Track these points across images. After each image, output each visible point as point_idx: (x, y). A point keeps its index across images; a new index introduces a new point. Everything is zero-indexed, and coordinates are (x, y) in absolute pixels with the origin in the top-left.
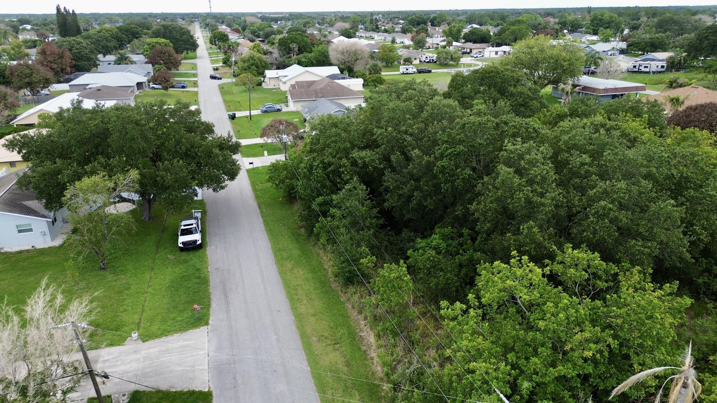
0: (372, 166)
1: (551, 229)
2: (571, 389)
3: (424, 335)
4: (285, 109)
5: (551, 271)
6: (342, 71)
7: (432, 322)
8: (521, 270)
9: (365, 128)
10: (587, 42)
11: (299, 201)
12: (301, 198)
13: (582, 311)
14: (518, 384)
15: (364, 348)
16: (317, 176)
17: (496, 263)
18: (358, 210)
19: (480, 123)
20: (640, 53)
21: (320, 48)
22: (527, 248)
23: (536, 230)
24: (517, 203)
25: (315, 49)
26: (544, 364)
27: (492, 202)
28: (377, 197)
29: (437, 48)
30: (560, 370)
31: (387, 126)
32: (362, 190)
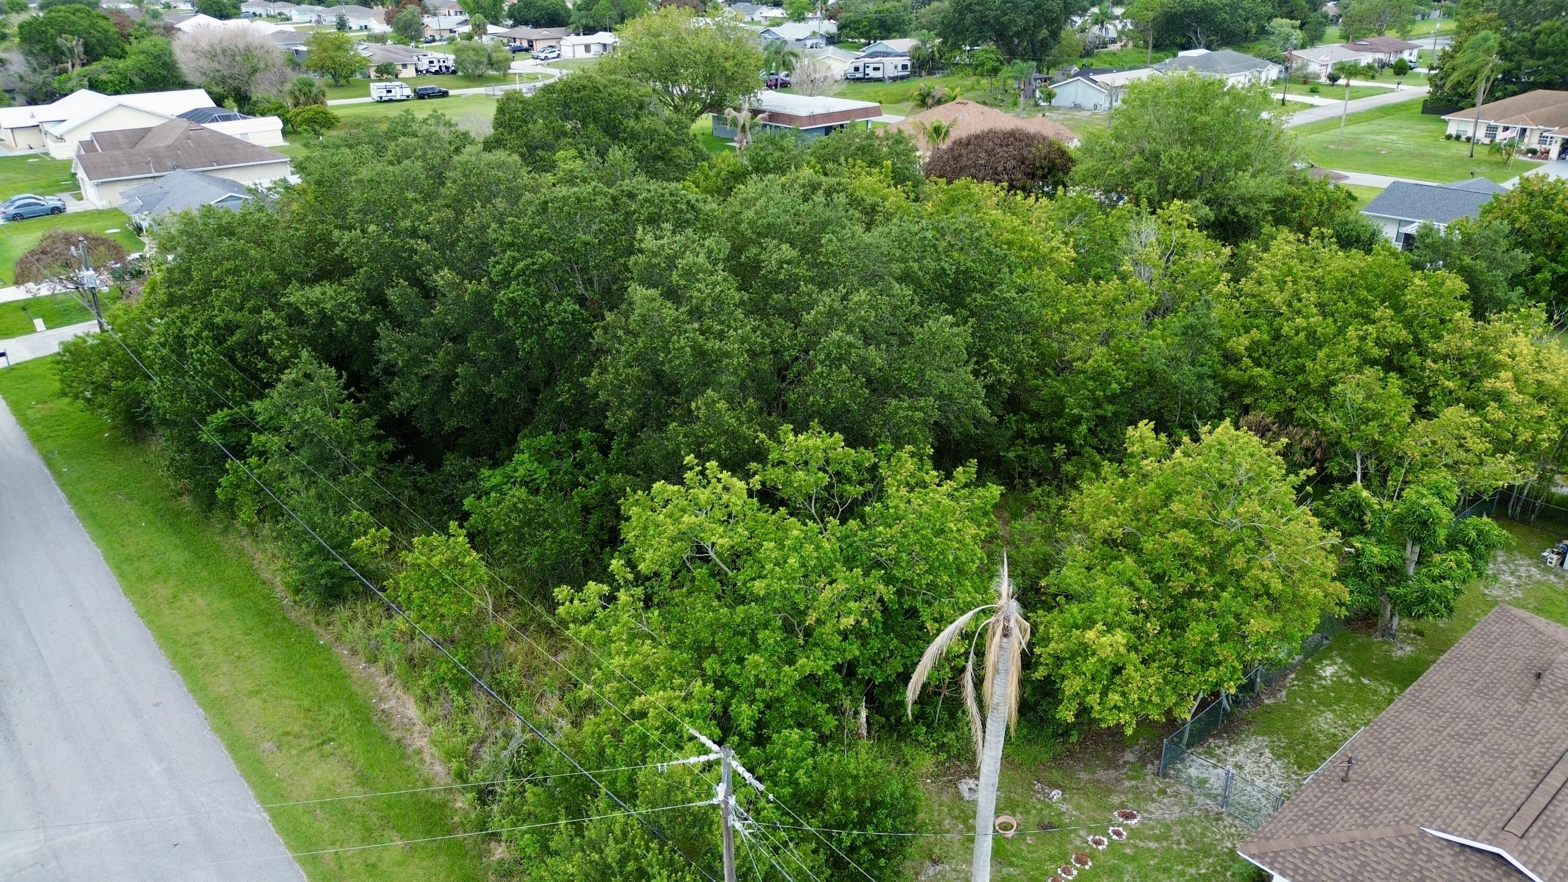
0: (343, 321)
1: (751, 400)
2: (829, 697)
3: (530, 672)
4: (73, 207)
5: (763, 484)
6: (219, 101)
7: (543, 640)
8: (707, 492)
9: (310, 232)
10: (764, 22)
11: (160, 431)
12: (164, 422)
13: (826, 545)
14: (732, 714)
15: (394, 735)
16: (199, 360)
17: (658, 486)
18: (325, 427)
19: (578, 199)
20: (863, 41)
21: (146, 44)
22: (712, 446)
23: (722, 405)
24: (678, 358)
25: (134, 46)
26: (774, 662)
27: (629, 365)
28: (368, 391)
29: (452, 40)
30: (803, 666)
31: (362, 222)
32: (327, 379)
